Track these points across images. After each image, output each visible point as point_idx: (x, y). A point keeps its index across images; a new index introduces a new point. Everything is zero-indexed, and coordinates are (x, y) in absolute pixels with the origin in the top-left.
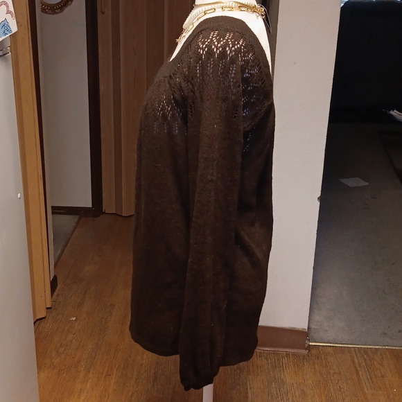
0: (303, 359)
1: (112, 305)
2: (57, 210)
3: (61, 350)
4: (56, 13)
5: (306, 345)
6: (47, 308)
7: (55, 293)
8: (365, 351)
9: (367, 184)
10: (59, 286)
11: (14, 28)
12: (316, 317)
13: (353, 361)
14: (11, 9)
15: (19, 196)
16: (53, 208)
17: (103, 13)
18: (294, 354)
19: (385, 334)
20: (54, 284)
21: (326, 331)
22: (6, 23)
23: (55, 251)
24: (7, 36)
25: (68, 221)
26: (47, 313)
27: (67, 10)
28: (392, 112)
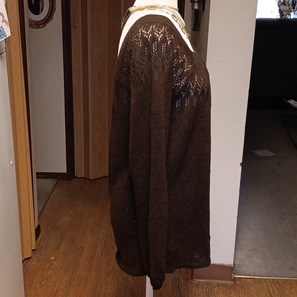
0: (230, 288)
1: (83, 248)
2: (40, 175)
3: (43, 283)
4: (40, 28)
5: (232, 277)
6: (33, 250)
7: (39, 238)
8: (278, 281)
9: (273, 154)
10: (42, 233)
11: (8, 34)
12: (240, 256)
13: (269, 290)
14: (6, 18)
15: (11, 163)
16: (37, 173)
17: (75, 27)
18: (223, 285)
19: (292, 268)
20: (38, 231)
21: (247, 266)
22: (2, 30)
23: (39, 205)
24: (3, 39)
25: (49, 183)
26: (32, 253)
27: (48, 25)
28: (289, 101)
